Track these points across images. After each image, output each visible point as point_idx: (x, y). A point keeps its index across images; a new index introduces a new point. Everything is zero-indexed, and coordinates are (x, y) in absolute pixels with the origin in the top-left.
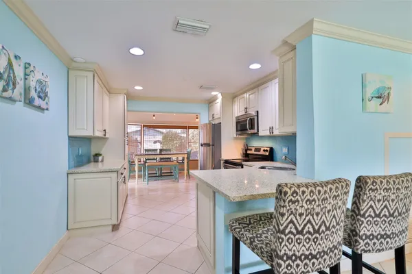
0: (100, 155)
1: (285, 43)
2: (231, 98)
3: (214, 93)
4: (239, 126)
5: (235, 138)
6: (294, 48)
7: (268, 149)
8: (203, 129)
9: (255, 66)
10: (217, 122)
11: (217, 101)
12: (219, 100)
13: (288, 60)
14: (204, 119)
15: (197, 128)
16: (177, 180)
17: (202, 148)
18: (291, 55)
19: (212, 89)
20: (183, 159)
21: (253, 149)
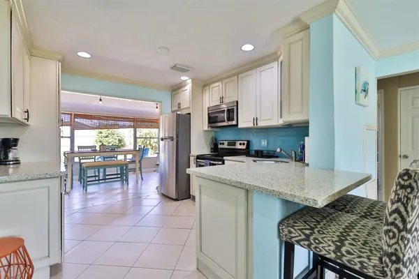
1: (297, 20)
2: (202, 85)
5: (206, 132)
6: (307, 28)
7: (246, 142)
9: (248, 47)
10: (185, 112)
11: (186, 88)
12: (189, 87)
13: (296, 41)
17: (163, 143)
18: (301, 35)
21: (226, 143)
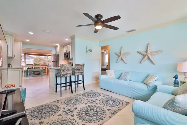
0: (11, 64)
1: (71, 37)
2: (63, 46)
3: (57, 44)
4: (65, 55)
5: (64, 59)
8: (53, 56)
10: (58, 54)
12: (59, 47)
14: (54, 53)
15: (51, 56)
16: (42, 76)
17: (53, 63)
19: (56, 43)
20: (45, 68)
21: (69, 63)
